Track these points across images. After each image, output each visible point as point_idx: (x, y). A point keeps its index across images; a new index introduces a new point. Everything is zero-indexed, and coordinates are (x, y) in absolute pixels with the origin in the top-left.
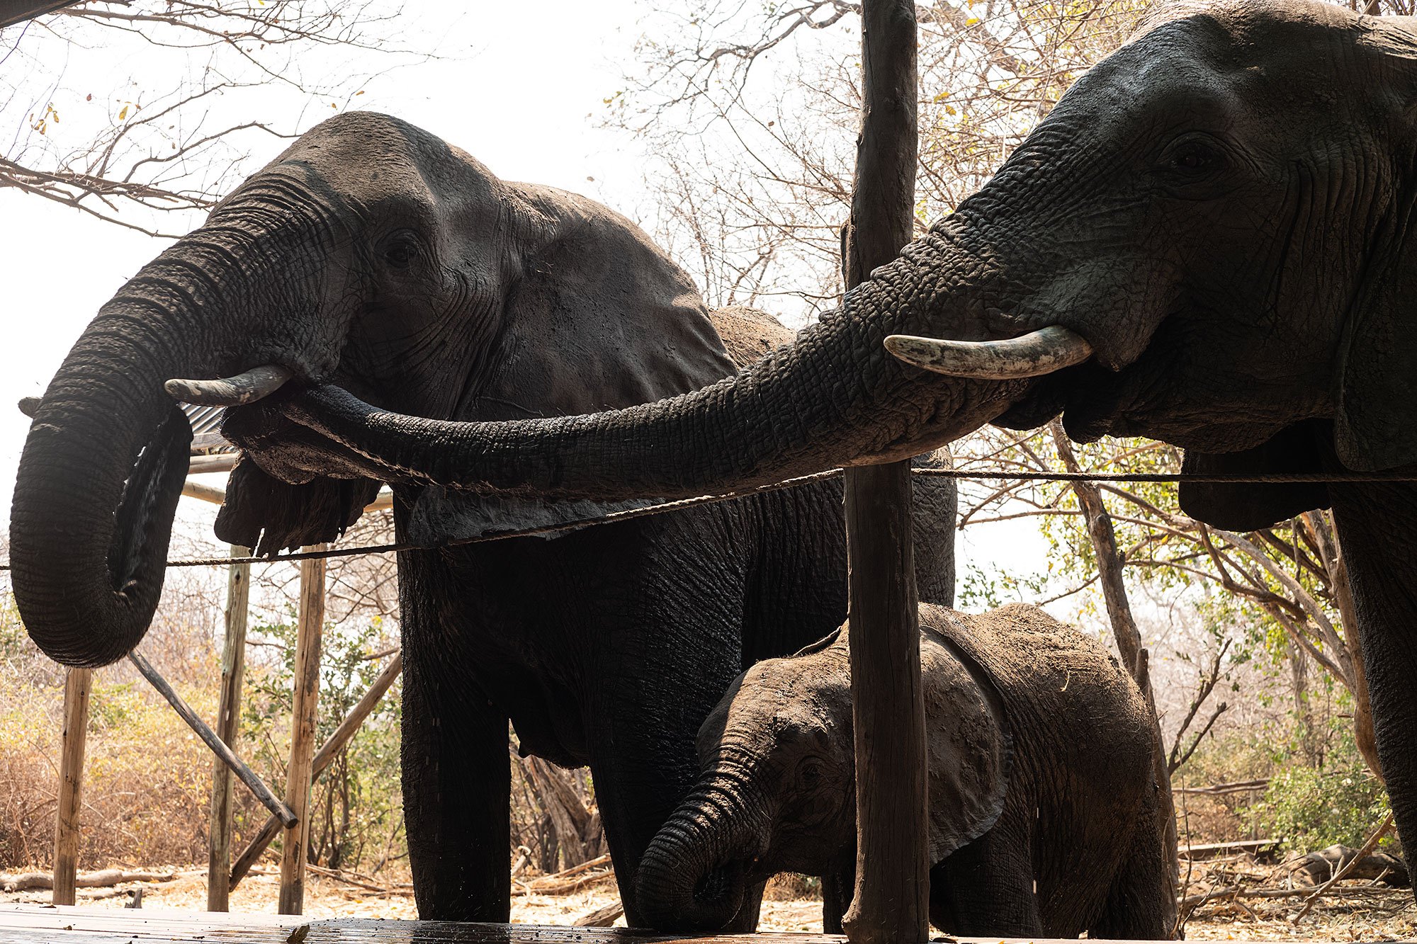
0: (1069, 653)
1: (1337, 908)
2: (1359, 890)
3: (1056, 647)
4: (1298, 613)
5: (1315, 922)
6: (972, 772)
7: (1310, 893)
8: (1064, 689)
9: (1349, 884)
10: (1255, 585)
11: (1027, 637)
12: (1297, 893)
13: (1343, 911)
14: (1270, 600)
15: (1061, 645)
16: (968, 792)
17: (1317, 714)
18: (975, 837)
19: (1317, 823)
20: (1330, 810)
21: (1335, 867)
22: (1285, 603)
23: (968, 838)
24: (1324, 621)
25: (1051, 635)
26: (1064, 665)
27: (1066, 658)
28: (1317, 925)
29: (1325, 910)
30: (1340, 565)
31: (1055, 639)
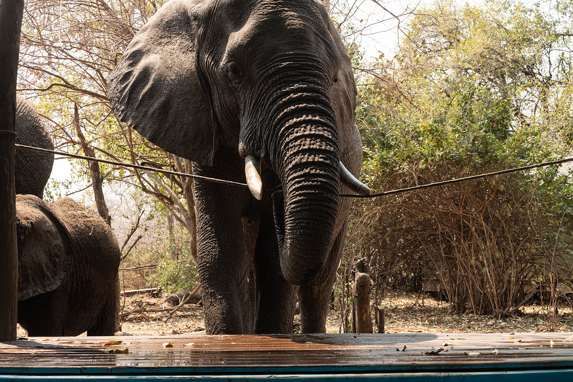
0: (91, 219)
1: (182, 316)
2: (190, 309)
3: (86, 217)
4: (171, 201)
5: (173, 321)
6: (51, 266)
7: (171, 310)
8: (90, 234)
9: (186, 306)
10: (155, 190)
11: (75, 213)
12: (166, 310)
13: (184, 317)
14: (160, 196)
15: (88, 216)
16: (48, 273)
17: (177, 238)
18: (48, 290)
19: (175, 282)
20: (181, 276)
21: (181, 299)
22: (166, 197)
23: (45, 290)
24: (181, 205)
25: (84, 212)
26: (90, 224)
27: (90, 221)
28: (174, 323)
29: (177, 316)
30: (188, 184)
31: (86, 214)
